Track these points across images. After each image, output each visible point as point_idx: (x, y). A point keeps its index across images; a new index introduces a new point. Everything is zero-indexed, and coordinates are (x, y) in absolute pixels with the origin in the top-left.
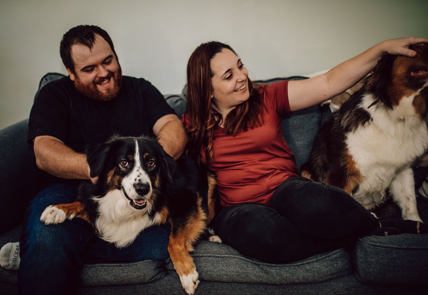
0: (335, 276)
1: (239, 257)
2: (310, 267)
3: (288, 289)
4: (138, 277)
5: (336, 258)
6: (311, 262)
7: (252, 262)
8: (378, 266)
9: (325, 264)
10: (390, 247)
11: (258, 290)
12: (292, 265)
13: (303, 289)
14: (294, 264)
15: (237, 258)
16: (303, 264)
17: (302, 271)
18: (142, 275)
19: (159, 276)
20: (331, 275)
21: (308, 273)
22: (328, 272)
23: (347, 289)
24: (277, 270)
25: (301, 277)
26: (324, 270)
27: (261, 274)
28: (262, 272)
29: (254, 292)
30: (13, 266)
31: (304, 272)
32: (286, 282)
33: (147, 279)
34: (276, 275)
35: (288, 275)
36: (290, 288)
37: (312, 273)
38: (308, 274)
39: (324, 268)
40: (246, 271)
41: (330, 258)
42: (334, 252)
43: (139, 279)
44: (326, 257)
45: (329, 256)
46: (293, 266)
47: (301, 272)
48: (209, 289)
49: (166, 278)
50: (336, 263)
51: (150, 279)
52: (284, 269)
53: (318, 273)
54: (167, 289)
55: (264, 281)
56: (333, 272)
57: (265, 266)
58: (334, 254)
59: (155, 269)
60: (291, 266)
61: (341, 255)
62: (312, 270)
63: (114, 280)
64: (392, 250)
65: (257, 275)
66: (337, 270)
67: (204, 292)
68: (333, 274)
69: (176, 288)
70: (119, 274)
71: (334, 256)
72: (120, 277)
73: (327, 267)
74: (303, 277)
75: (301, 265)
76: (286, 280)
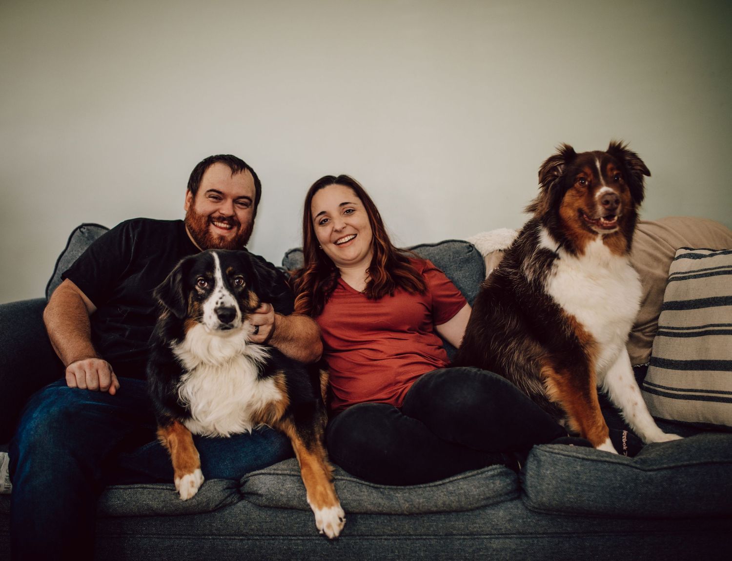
0: (491, 501)
1: (349, 478)
2: (453, 487)
3: (423, 521)
4: (198, 505)
5: (493, 476)
6: (456, 480)
7: (367, 485)
8: (554, 482)
9: (476, 483)
10: (573, 457)
11: (378, 522)
12: (428, 485)
13: (445, 521)
14: (431, 484)
15: (346, 480)
16: (444, 484)
17: (442, 494)
18: (205, 500)
19: (229, 500)
20: (484, 499)
21: (451, 496)
22: (480, 495)
23: (510, 520)
24: (405, 493)
25: (440, 503)
26: (475, 492)
27: (380, 500)
28: (382, 498)
29: (372, 526)
30: (5, 488)
31: (444, 495)
32: (418, 511)
33: (212, 505)
34: (403, 501)
35: (421, 501)
36: (426, 518)
37: (457, 497)
38: (451, 498)
39: (474, 490)
40: (358, 498)
41: (484, 475)
42: (490, 467)
43: (200, 506)
44: (478, 474)
45: (482, 473)
46: (430, 487)
47: (440, 496)
48: (304, 520)
49: (240, 504)
50: (493, 483)
51: (217, 506)
52: (416, 491)
53: (465, 495)
54: (241, 520)
55: (385, 510)
56: (488, 495)
57: (386, 489)
58: (491, 470)
59: (224, 490)
60: (425, 487)
61: (501, 472)
62: (457, 492)
63: (163, 507)
64: (576, 461)
65: (374, 502)
66: (495, 492)
67: (297, 525)
68: (488, 498)
69: (254, 518)
70: (170, 500)
71: (490, 473)
72: (172, 504)
73: (479, 488)
74: (444, 503)
75: (440, 485)
76: (418, 508)
